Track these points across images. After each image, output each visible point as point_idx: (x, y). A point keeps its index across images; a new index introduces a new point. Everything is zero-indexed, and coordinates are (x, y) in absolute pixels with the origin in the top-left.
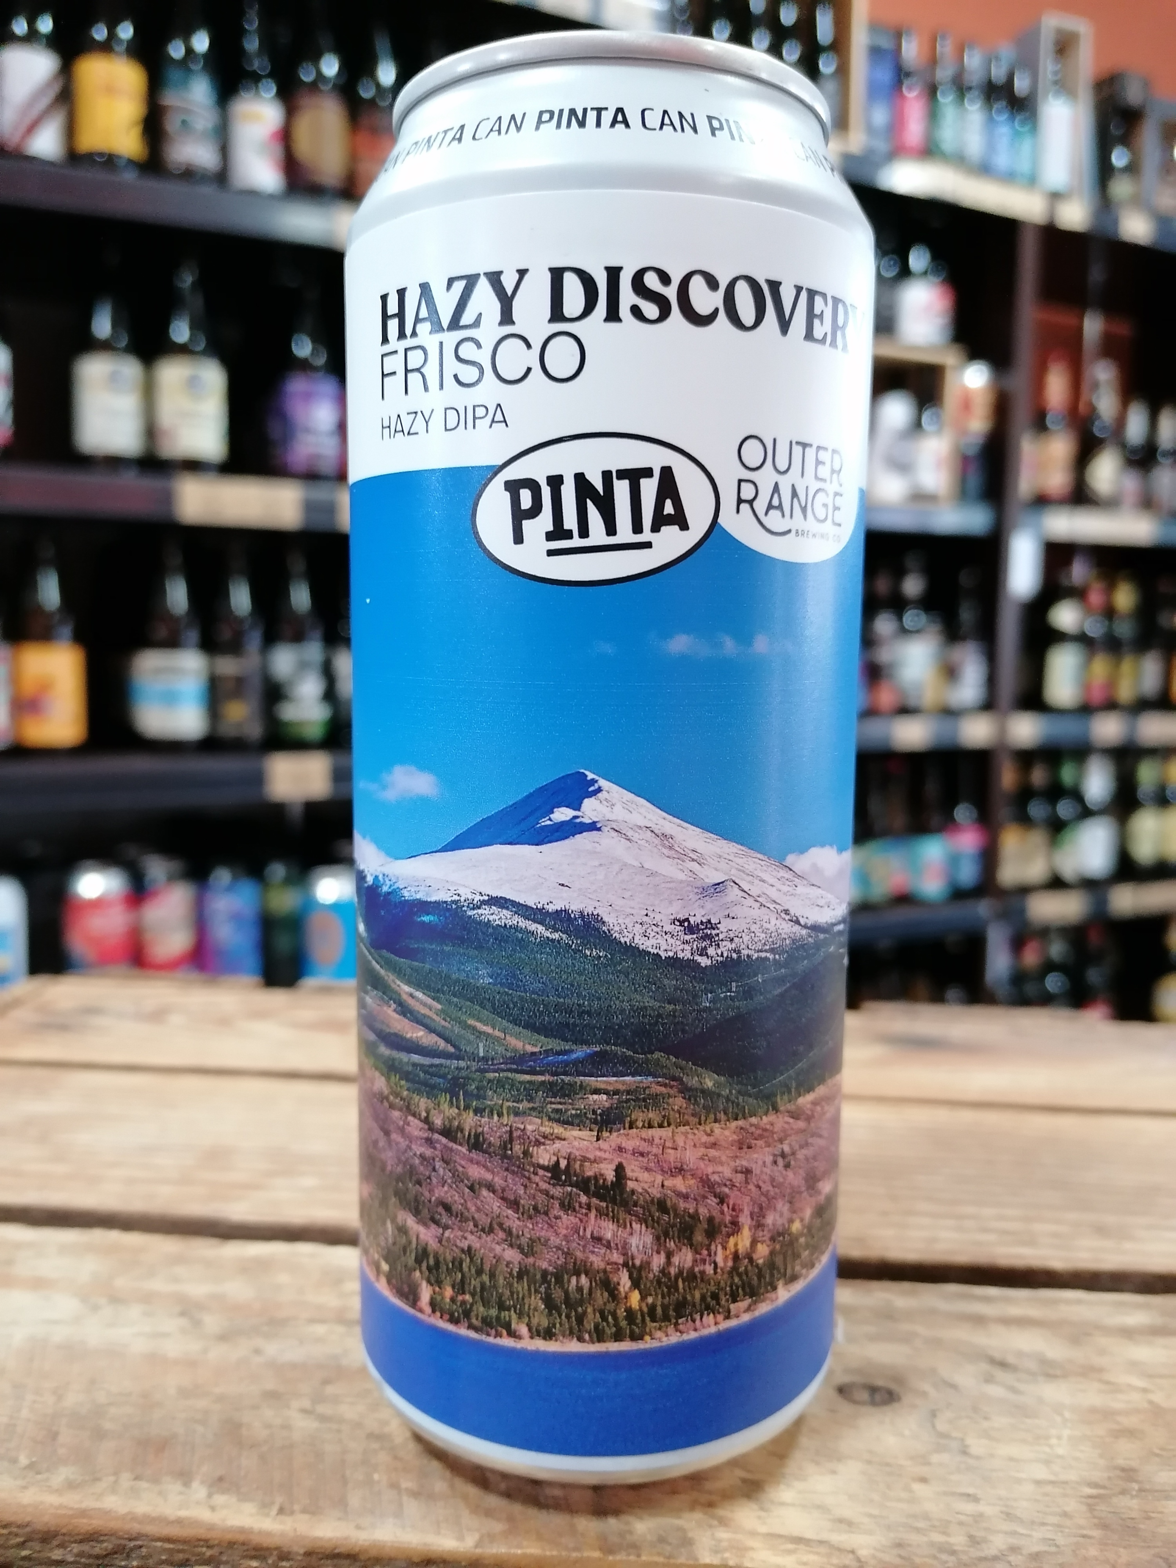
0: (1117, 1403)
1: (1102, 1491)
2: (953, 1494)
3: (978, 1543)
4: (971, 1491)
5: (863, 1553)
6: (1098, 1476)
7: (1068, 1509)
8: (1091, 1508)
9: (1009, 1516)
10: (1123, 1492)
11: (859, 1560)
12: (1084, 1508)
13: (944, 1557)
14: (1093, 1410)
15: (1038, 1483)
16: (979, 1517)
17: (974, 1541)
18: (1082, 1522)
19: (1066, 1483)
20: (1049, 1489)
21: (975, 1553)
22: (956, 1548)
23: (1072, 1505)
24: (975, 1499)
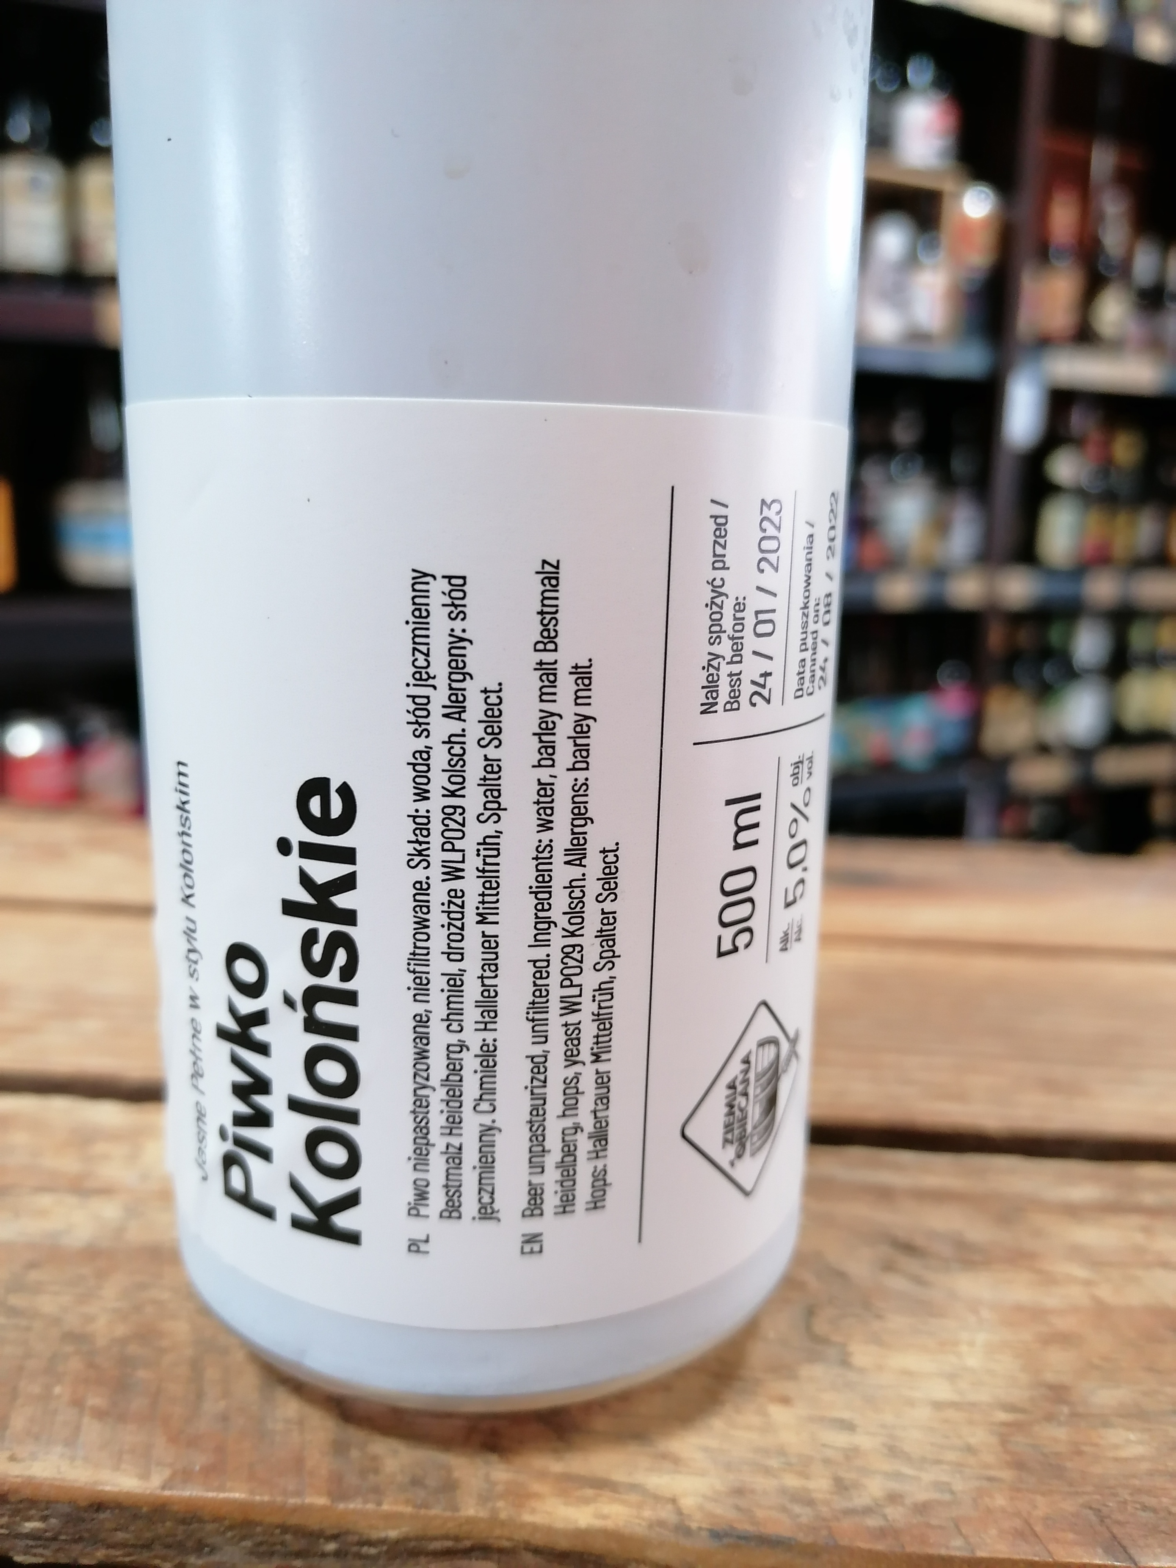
0: (1052, 1299)
1: (1019, 1417)
2: (822, 1420)
3: (846, 1489)
4: (846, 1415)
5: (688, 1503)
6: (1018, 1395)
7: (973, 1441)
8: (1004, 1441)
9: (893, 1451)
10: (1050, 1418)
11: (679, 1512)
12: (994, 1440)
13: (797, 1509)
14: (1019, 1308)
15: (938, 1405)
16: (852, 1453)
17: (841, 1486)
18: (989, 1458)
19: (973, 1405)
20: (951, 1414)
21: (840, 1503)
22: (814, 1495)
23: (979, 1437)
24: (848, 1426)
